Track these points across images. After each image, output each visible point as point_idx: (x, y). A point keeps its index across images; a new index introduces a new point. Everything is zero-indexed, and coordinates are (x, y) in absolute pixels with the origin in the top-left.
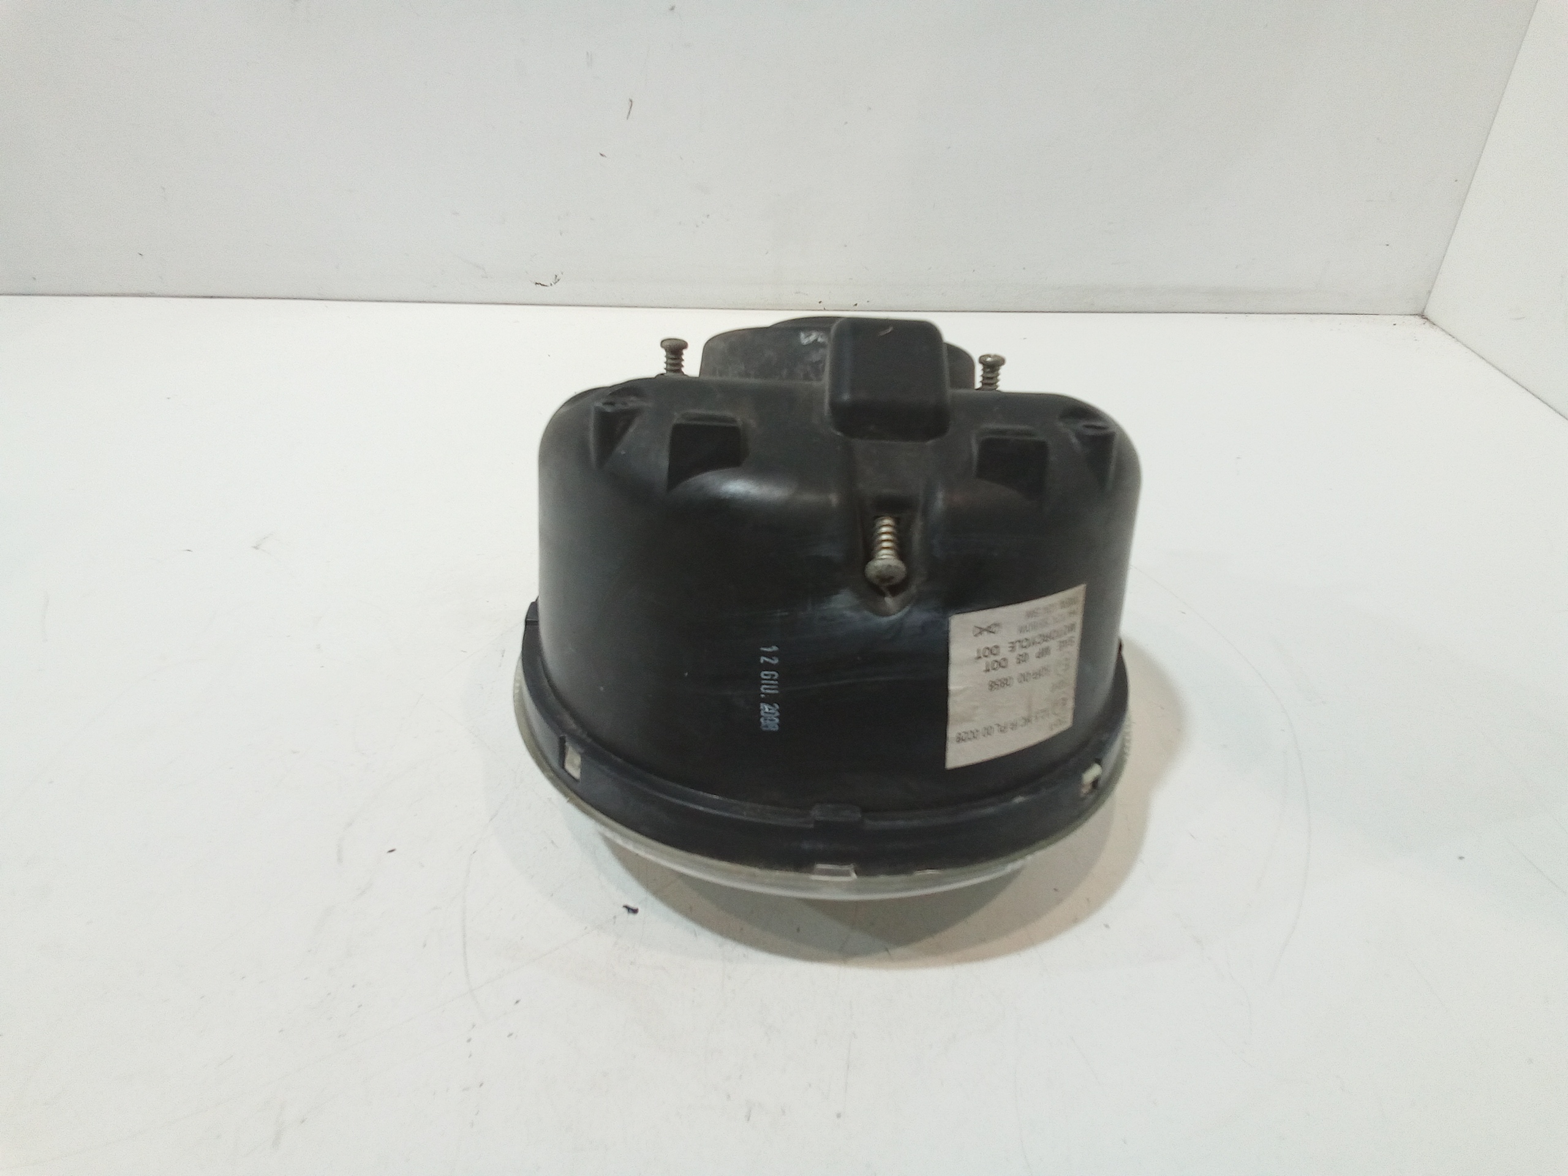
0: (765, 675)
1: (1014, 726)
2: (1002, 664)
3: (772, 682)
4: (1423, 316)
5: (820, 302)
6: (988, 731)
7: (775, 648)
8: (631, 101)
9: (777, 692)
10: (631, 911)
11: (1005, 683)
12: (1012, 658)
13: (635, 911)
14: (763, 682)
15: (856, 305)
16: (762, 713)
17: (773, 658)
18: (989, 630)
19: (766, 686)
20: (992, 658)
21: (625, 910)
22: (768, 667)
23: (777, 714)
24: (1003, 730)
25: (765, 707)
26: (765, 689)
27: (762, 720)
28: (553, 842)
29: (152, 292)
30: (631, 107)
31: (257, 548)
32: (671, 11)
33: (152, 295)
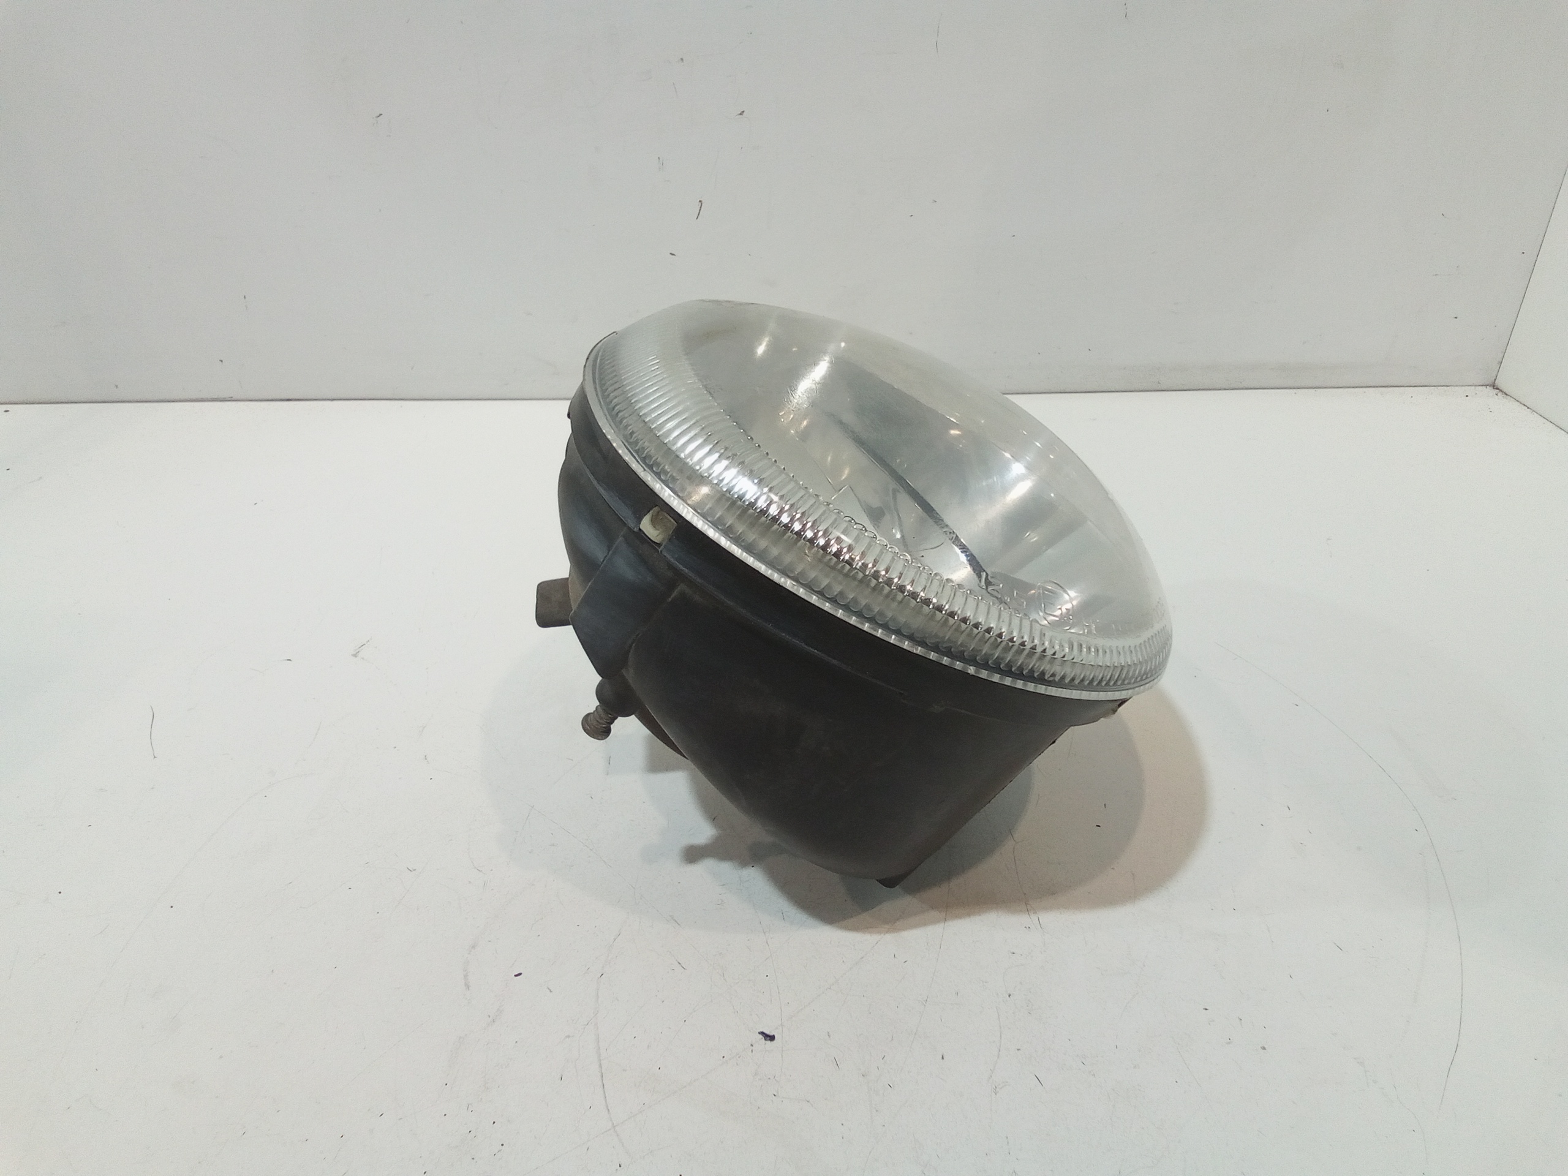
4: (1495, 386)
10: (766, 1037)
13: (771, 1038)
21: (762, 1037)
29: (231, 396)
30: (701, 207)
31: (355, 655)
32: (741, 116)
33: (231, 400)
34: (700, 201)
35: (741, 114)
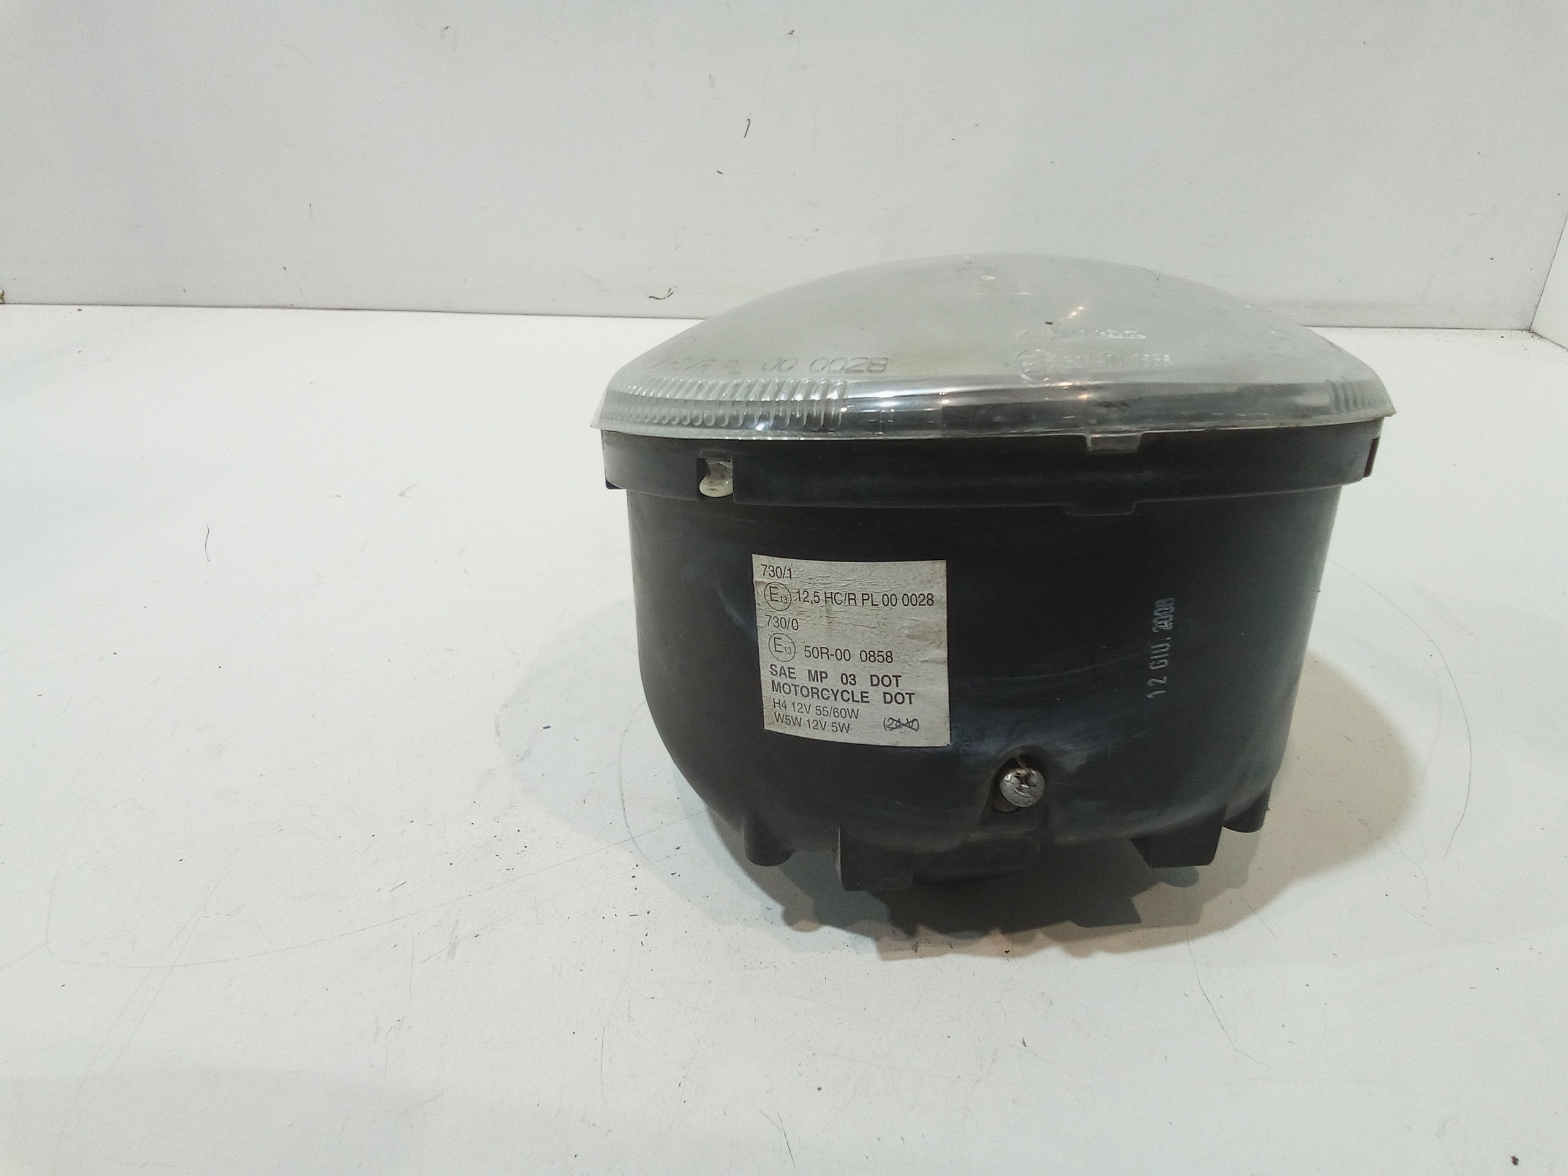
0: (1163, 663)
1: (851, 597)
2: (877, 681)
3: (1156, 657)
6: (889, 600)
7: (1150, 696)
9: (1153, 647)
11: (871, 656)
12: (863, 684)
14: (1166, 655)
16: (1171, 617)
17: (1153, 685)
18: (900, 724)
19: (1164, 650)
20: (893, 689)
22: (1159, 674)
23: (1155, 621)
24: (867, 597)
25: (1167, 626)
26: (1165, 647)
27: (1172, 609)
29: (292, 304)
30: (749, 126)
31: (401, 495)
32: (790, 36)
33: (292, 307)
34: (748, 119)
35: (790, 33)
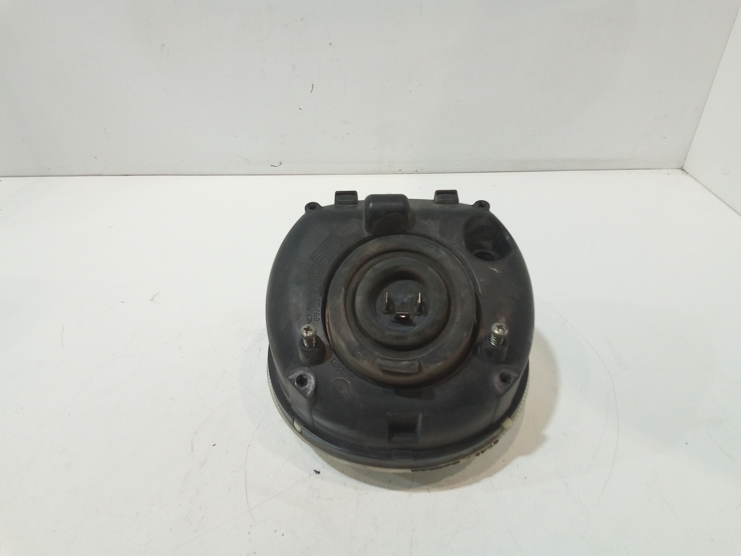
4: (682, 169)
5: (400, 170)
8: (313, 85)
10: (317, 473)
13: (319, 473)
15: (417, 171)
21: (314, 472)
28: (283, 440)
29: (101, 174)
30: (313, 88)
31: (151, 300)
32: (330, 46)
